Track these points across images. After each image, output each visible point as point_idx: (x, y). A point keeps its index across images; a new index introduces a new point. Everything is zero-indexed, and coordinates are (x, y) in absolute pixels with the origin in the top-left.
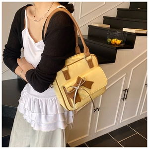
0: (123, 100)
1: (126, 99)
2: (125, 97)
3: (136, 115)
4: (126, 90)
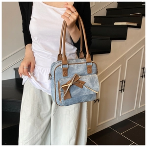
0: (121, 91)
1: (124, 90)
2: (123, 89)
3: (135, 108)
4: (123, 82)
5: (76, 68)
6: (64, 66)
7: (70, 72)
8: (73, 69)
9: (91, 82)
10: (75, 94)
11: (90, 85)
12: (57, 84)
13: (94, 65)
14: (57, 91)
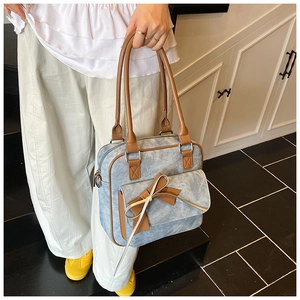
0: (284, 76)
1: (289, 73)
2: (288, 70)
4: (292, 54)
5: (157, 159)
6: (131, 157)
7: (145, 169)
8: (151, 162)
9: (192, 189)
10: (157, 220)
11: (191, 197)
12: (115, 197)
13: (197, 149)
14: (116, 212)
